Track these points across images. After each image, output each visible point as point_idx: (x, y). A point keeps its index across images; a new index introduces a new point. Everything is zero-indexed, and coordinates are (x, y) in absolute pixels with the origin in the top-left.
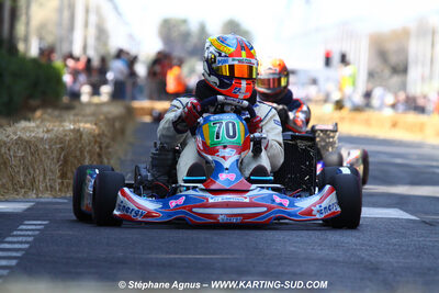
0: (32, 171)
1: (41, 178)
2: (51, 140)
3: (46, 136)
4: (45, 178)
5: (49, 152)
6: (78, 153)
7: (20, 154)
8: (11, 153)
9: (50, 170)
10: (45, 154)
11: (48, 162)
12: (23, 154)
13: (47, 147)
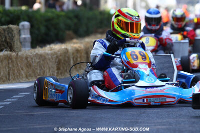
0: (43, 68)
1: (48, 70)
2: (52, 54)
3: (49, 52)
4: (49, 70)
5: (51, 60)
6: (67, 59)
7: (37, 60)
8: (33, 61)
9: (52, 67)
10: (49, 60)
11: (51, 64)
12: (39, 60)
13: (50, 57)
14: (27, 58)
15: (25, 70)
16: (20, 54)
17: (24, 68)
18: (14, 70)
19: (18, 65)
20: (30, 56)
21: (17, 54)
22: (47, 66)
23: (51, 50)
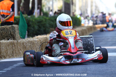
0: (33, 49)
2: (38, 40)
5: (38, 44)
7: (29, 45)
8: (27, 45)
9: (38, 48)
10: (36, 44)
11: (37, 46)
12: (30, 45)
13: (37, 42)
14: (23, 44)
15: (22, 51)
16: (19, 41)
17: (22, 49)
18: (16, 51)
19: (18, 47)
20: (25, 42)
21: (18, 41)
22: (35, 48)
23: (38, 38)
